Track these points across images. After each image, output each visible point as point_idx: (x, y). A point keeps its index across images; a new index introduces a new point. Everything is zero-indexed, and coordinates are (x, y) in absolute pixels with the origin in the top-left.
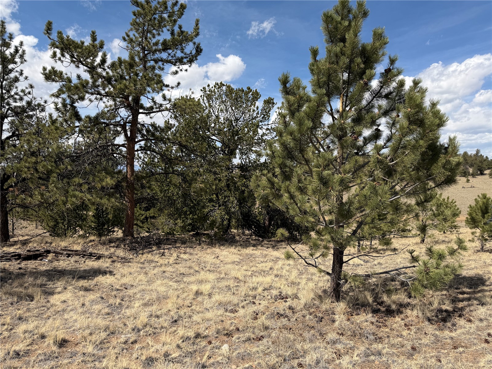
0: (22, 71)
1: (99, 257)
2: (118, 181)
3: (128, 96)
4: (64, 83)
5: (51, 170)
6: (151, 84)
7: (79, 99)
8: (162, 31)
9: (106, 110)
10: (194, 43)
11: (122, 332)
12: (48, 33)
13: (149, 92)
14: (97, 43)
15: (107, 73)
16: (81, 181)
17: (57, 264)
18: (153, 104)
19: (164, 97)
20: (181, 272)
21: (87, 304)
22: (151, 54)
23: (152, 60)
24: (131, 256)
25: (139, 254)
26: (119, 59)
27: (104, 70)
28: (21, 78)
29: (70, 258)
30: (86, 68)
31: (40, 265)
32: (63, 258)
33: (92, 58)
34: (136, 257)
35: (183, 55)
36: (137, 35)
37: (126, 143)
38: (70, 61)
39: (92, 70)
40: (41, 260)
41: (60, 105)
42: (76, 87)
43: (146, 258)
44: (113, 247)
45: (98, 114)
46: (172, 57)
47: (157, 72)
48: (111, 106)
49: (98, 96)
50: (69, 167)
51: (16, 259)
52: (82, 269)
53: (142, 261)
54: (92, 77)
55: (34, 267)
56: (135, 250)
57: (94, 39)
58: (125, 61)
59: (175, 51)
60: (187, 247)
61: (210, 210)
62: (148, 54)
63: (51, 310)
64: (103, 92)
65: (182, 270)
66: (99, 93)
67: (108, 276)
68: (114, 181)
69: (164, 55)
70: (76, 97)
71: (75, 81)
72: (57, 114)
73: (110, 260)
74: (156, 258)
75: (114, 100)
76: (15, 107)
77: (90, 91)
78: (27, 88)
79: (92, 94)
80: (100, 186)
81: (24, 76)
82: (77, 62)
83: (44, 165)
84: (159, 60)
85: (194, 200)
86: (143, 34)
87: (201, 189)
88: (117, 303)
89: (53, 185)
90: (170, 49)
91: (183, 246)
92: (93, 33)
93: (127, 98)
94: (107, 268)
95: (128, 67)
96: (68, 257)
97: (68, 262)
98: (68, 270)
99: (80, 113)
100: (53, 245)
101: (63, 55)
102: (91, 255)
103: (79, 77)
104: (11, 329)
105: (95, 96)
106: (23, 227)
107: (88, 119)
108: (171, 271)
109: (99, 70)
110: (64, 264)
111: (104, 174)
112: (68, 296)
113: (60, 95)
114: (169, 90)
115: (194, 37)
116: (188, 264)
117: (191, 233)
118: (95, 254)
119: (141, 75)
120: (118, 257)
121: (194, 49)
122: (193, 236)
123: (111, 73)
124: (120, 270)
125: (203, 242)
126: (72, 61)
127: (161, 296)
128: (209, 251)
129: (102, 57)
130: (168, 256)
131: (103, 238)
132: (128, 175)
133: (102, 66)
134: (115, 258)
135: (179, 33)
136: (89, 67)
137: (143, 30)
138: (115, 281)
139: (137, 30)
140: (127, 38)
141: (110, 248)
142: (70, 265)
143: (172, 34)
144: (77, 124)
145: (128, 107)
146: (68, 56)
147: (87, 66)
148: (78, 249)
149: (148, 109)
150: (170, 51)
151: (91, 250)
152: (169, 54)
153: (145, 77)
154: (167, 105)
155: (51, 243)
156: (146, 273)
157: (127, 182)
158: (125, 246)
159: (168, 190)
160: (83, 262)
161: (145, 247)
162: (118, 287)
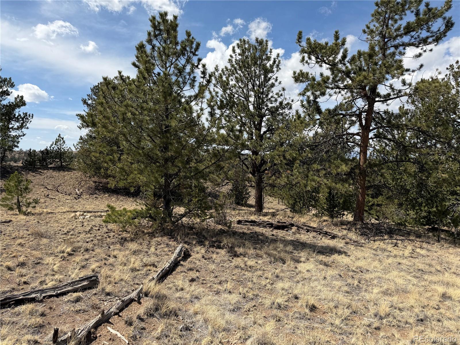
0: (277, 77)
1: (334, 237)
2: (352, 168)
3: (365, 86)
4: (309, 82)
5: (296, 157)
6: (391, 71)
7: (321, 95)
8: (405, 14)
9: (344, 101)
10: (444, 18)
11: (364, 314)
12: (299, 42)
13: (387, 80)
14: (340, 41)
15: (347, 67)
16: (319, 167)
17: (299, 236)
18: (390, 90)
19: (404, 83)
20: (420, 268)
21: (328, 278)
22: (392, 40)
23: (392, 47)
24: (363, 241)
25: (371, 240)
26: (359, 52)
27: (345, 64)
28: (277, 84)
29: (309, 233)
30: (328, 66)
31: (287, 235)
32: (304, 232)
33: (334, 56)
34: (368, 243)
35: (429, 34)
36: (377, 25)
37: (360, 131)
38: (315, 62)
39: (333, 67)
40: (287, 231)
41: (305, 103)
42: (319, 84)
43: (378, 246)
44: (345, 229)
45: (336, 107)
46: (415, 39)
47: (397, 57)
48: (349, 98)
49: (338, 90)
50: (309, 155)
51: (270, 227)
52: (319, 245)
53: (374, 248)
54: (333, 73)
55: (282, 235)
56: (367, 235)
57: (337, 38)
58: (364, 53)
59: (420, 31)
60: (423, 242)
61: (453, 203)
62: (388, 41)
63: (300, 275)
64: (341, 86)
65: (421, 266)
66: (338, 87)
67: (343, 256)
68: (348, 168)
69: (406, 39)
70: (318, 93)
71: (318, 79)
72: (303, 110)
73: (344, 241)
74: (390, 247)
75: (352, 92)
76: (271, 107)
77: (331, 86)
78: (280, 91)
79: (332, 88)
80: (335, 172)
81: (278, 81)
82: (320, 61)
83: (291, 153)
84: (400, 45)
85: (431, 191)
86: (384, 23)
87: (444, 180)
88: (355, 284)
89: (296, 170)
90: (413, 31)
91: (418, 239)
92: (337, 32)
93: (364, 88)
94: (342, 248)
95: (367, 58)
96: (307, 232)
97: (307, 237)
98: (308, 244)
99: (321, 107)
100: (294, 219)
101: (310, 58)
102: (326, 234)
103: (322, 75)
104: (272, 284)
105: (335, 90)
106: (270, 202)
107: (327, 112)
108: (407, 264)
109: (340, 66)
110: (305, 237)
111: (339, 161)
112: (312, 267)
113: (305, 93)
114: (410, 74)
115: (445, 12)
116: (428, 261)
117: (427, 227)
118: (330, 233)
119: (380, 63)
120: (351, 240)
121: (444, 25)
122: (429, 230)
123: (350, 67)
124: (354, 252)
125: (442, 239)
126: (317, 62)
127: (400, 288)
128: (451, 250)
129: (343, 53)
130: (402, 248)
131: (335, 219)
132: (361, 163)
133: (342, 62)
134: (348, 240)
135: (425, 12)
136: (330, 65)
137: (385, 18)
138: (350, 262)
139: (378, 20)
140: (367, 30)
141: (343, 230)
142: (309, 239)
143: (417, 14)
144: (318, 117)
145: (365, 97)
146: (313, 58)
147: (329, 64)
148: (314, 226)
149: (385, 96)
150: (413, 33)
151: (325, 229)
152: (412, 37)
153: (385, 65)
154: (406, 90)
155: (293, 218)
156: (380, 261)
157: (360, 169)
158: (356, 230)
159: (401, 179)
160: (320, 238)
161: (376, 234)
162: (354, 269)
